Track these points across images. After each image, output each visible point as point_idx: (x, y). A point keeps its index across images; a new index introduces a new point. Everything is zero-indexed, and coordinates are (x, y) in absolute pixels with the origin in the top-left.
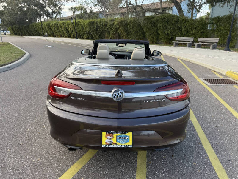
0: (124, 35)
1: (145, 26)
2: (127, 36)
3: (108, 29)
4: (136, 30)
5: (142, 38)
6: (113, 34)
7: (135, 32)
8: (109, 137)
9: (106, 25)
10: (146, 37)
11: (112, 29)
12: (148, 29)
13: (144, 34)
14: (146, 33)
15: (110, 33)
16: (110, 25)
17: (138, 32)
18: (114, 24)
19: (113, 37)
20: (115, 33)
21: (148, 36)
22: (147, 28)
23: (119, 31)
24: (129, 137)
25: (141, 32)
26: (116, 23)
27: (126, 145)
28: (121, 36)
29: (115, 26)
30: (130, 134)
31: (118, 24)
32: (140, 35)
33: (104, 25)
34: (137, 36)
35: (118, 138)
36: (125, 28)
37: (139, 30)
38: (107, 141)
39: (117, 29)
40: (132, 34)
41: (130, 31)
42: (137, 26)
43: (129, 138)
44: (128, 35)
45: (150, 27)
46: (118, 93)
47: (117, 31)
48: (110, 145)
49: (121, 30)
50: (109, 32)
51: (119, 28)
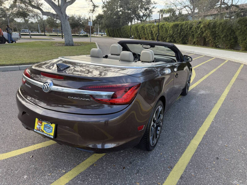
0: (210, 40)
1: (239, 29)
2: (214, 41)
3: (192, 32)
4: (226, 34)
5: (232, 43)
6: (197, 38)
7: (225, 36)
8: (39, 124)
9: (191, 28)
10: (238, 42)
11: (197, 32)
12: (241, 33)
13: (236, 38)
14: (239, 38)
15: (194, 37)
16: (195, 28)
17: (228, 36)
18: (200, 26)
19: (197, 40)
20: (201, 37)
21: (240, 42)
22: (241, 31)
23: (204, 34)
24: (52, 127)
25: (232, 37)
26: (202, 26)
27: (49, 135)
28: (207, 40)
29: (201, 29)
30: (53, 126)
31: (204, 27)
32: (230, 40)
33: (189, 28)
34: (226, 40)
35: (45, 126)
36: (212, 32)
37: (230, 34)
38: (38, 126)
39: (202, 32)
40: (220, 38)
41: (218, 35)
42: (228, 29)
43: (52, 129)
44: (215, 39)
45: (245, 31)
46: (46, 85)
47: (203, 34)
48: (39, 130)
49: (207, 33)
50: (193, 35)
51: (205, 31)
